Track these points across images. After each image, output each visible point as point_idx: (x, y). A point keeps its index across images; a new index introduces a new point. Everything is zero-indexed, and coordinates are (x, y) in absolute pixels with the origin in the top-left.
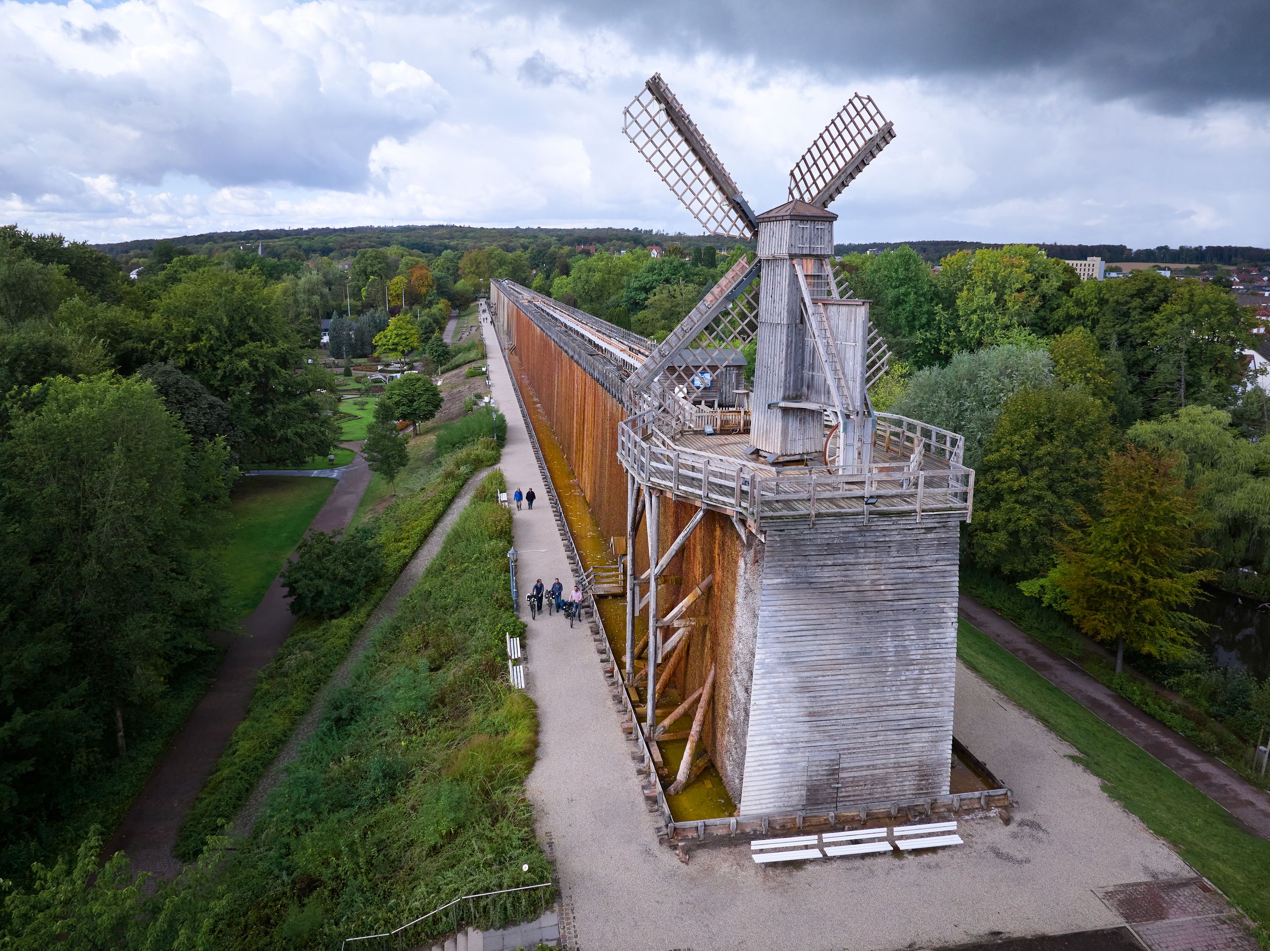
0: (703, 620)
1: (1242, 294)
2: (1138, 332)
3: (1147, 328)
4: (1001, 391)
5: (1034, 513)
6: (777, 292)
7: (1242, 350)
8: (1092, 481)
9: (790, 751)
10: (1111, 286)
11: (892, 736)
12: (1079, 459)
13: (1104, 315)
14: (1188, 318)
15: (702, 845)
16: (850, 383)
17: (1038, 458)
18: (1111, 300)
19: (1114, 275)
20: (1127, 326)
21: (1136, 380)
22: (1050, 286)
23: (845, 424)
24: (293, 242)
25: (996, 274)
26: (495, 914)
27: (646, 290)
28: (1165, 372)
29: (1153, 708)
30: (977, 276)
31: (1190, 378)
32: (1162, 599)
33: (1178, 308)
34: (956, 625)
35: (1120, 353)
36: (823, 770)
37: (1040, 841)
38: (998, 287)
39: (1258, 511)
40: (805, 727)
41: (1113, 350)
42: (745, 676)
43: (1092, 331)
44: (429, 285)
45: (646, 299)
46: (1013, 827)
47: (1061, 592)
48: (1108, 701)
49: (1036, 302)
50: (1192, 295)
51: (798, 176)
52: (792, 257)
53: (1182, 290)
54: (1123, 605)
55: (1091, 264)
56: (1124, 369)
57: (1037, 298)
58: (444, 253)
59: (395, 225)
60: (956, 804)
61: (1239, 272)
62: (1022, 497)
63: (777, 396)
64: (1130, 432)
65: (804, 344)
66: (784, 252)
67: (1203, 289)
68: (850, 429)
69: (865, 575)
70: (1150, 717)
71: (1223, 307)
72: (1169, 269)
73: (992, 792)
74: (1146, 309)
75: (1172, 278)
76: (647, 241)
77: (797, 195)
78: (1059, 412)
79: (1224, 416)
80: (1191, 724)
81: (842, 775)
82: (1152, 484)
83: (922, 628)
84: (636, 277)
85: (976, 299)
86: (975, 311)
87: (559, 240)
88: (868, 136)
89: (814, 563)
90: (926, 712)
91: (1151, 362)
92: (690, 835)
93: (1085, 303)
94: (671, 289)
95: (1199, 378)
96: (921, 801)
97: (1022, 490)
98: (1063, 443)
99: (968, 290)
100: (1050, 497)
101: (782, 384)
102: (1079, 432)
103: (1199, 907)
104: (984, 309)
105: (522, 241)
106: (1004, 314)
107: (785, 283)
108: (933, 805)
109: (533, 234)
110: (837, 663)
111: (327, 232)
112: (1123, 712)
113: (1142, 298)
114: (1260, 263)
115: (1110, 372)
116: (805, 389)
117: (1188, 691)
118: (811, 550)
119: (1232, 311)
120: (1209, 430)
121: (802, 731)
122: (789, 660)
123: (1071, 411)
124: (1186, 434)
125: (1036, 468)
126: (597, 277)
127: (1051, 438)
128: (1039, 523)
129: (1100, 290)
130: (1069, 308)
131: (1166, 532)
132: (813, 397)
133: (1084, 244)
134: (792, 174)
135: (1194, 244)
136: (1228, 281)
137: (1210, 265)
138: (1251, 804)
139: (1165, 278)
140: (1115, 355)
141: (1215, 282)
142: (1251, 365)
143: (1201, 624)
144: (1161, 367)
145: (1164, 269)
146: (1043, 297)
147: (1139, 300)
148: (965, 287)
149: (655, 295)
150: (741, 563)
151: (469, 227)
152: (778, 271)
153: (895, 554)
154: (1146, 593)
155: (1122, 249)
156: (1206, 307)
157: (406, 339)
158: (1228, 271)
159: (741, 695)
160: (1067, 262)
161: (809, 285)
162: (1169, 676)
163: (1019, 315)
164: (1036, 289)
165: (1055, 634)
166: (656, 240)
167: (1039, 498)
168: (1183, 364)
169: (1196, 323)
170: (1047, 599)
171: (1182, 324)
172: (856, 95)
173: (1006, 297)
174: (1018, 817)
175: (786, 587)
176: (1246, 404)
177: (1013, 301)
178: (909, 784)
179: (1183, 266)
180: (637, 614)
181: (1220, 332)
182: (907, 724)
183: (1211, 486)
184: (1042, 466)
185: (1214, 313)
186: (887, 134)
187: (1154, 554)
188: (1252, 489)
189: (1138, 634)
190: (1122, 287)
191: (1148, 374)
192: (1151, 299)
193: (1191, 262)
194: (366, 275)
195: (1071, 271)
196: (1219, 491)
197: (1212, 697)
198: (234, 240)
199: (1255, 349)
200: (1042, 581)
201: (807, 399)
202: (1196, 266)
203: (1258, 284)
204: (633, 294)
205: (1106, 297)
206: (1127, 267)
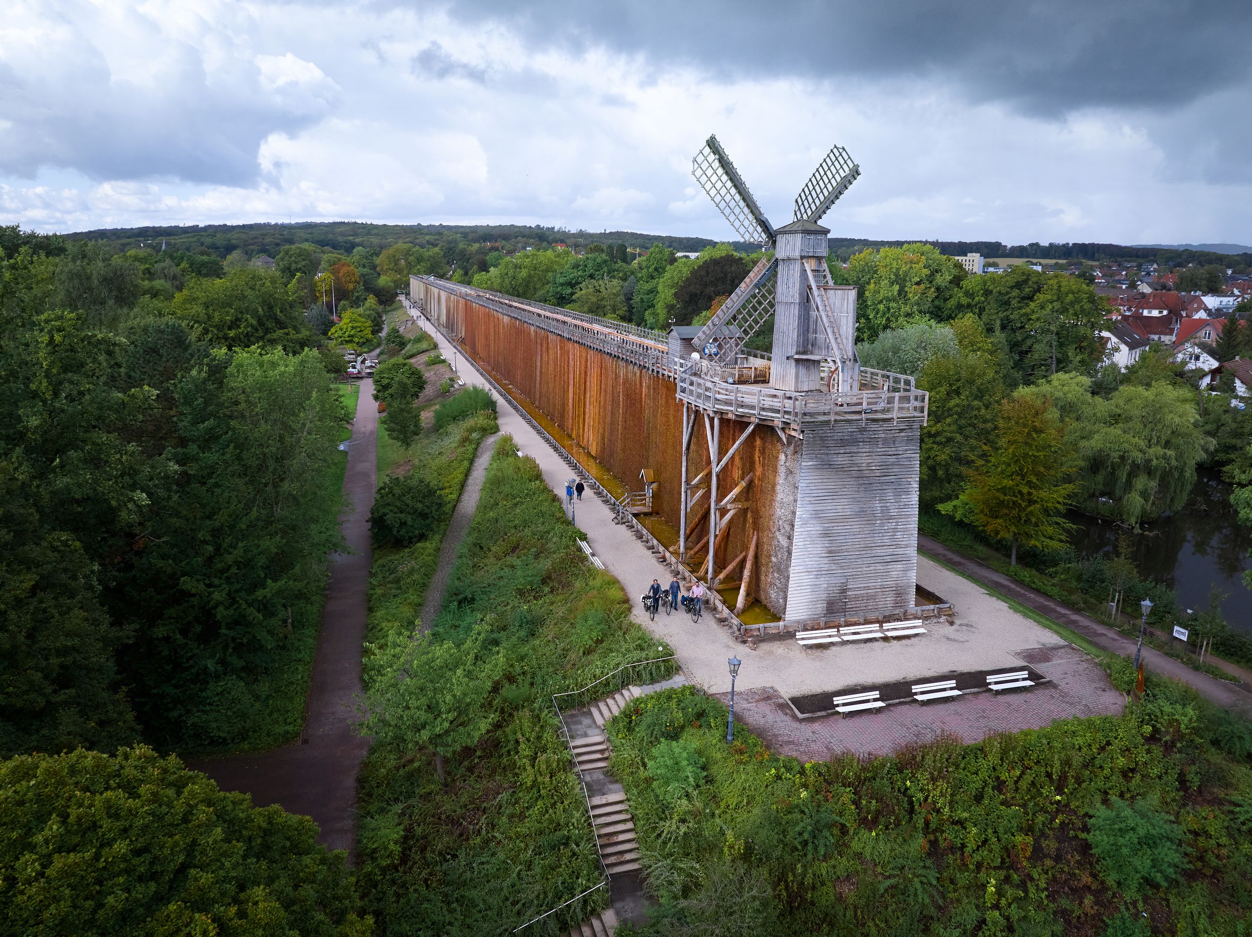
0: (747, 505)
1: (1103, 287)
2: (1017, 317)
3: (1026, 314)
4: (919, 359)
5: (948, 450)
6: (791, 281)
7: (1100, 331)
8: (989, 426)
9: (817, 577)
10: (994, 279)
11: (879, 567)
12: (979, 409)
13: (989, 303)
14: (1057, 305)
15: (763, 640)
16: (844, 341)
17: (950, 409)
18: (994, 291)
19: (991, 269)
20: (1008, 313)
21: (1017, 357)
22: (943, 279)
23: (843, 367)
24: (195, 239)
25: (898, 269)
26: (645, 676)
27: (572, 285)
28: (1040, 350)
29: (1038, 584)
30: (882, 272)
31: (1060, 356)
32: (1042, 505)
33: (1049, 297)
34: (918, 493)
35: (1003, 335)
36: (837, 590)
37: (973, 632)
38: (900, 280)
39: (1110, 449)
40: (826, 560)
41: (998, 332)
42: (788, 528)
43: (980, 318)
44: (356, 281)
45: (572, 294)
46: (954, 627)
47: (970, 508)
48: (1007, 583)
49: (932, 293)
50: (1060, 287)
51: (800, 203)
52: (802, 258)
53: (1051, 282)
54: (1015, 512)
55: (971, 259)
56: (1007, 349)
57: (933, 290)
58: (355, 251)
59: (293, 222)
60: (919, 613)
61: (1101, 267)
62: (938, 439)
63: (792, 351)
64: (1015, 394)
65: (809, 316)
66: (797, 254)
67: (1069, 281)
68: (845, 371)
69: (863, 460)
70: (1037, 591)
71: (1084, 295)
72: (1040, 264)
73: (941, 606)
74: (1023, 298)
75: (1044, 272)
76: (551, 238)
77: (799, 216)
78: (963, 374)
79: (1086, 380)
80: (1065, 593)
81: (848, 593)
82: (1033, 422)
83: (898, 495)
84: (561, 273)
85: (882, 291)
86: (881, 301)
87: (465, 237)
88: (843, 175)
89: (833, 452)
90: (900, 551)
91: (1029, 342)
92: (755, 634)
93: (973, 294)
94: (596, 284)
95: (1067, 356)
96: (897, 612)
97: (937, 434)
98: (967, 397)
99: (875, 283)
100: (959, 438)
101: (795, 343)
102: (978, 389)
103: (1070, 656)
104: (889, 300)
105: (427, 238)
106: (906, 304)
107: (797, 275)
108: (905, 613)
109: (439, 231)
110: (846, 517)
111: (224, 229)
112: (1018, 589)
113: (1020, 289)
114: (1119, 259)
115: (996, 351)
116: (810, 346)
117: (1062, 576)
118: (831, 443)
119: (1092, 299)
120: (1074, 390)
121: (824, 563)
122: (817, 515)
123: (972, 373)
124: (1058, 394)
125: (948, 417)
126: (524, 273)
127: (958, 393)
128: (951, 457)
129: (985, 283)
130: (959, 298)
131: (1045, 456)
132: (816, 351)
133: (963, 241)
134: (797, 201)
135: (1062, 241)
136: (1092, 275)
137: (1076, 260)
138: (1105, 635)
139: (1037, 272)
140: (1000, 336)
141: (1079, 276)
142: (1109, 346)
143: (1069, 525)
144: (1036, 346)
145: (1036, 264)
146: (938, 289)
147: (1017, 291)
148: (872, 281)
149: (581, 290)
150: (782, 457)
151: (371, 224)
152: (791, 267)
153: (881, 446)
154: (1031, 502)
155: (998, 245)
156: (1071, 296)
157: (361, 331)
158: (1091, 266)
159: (784, 542)
160: (957, 258)
161: (815, 276)
162: (1049, 567)
163: (918, 304)
164: (931, 282)
165: (965, 543)
166: (558, 236)
167: (949, 440)
168: (1054, 343)
169: (1064, 310)
170: (958, 517)
171: (1052, 311)
172: (835, 147)
173: (906, 289)
174: (958, 622)
175: (816, 467)
176: (1104, 376)
177: (913, 292)
178: (890, 600)
179: (1053, 261)
180: (688, 510)
181: (1082, 317)
182: (888, 559)
183: (1077, 434)
184: (952, 415)
185: (1078, 301)
186: (855, 173)
187: (1038, 474)
188: (1106, 433)
189: (1027, 534)
190: (1003, 280)
191: (1027, 352)
192: (1027, 290)
193: (1059, 258)
194: (290, 271)
195: (959, 266)
196: (1083, 438)
197: (1079, 578)
198: (129, 237)
199: (1110, 331)
200: (955, 502)
201: (811, 353)
202: (1064, 261)
203: (1117, 278)
204: (559, 289)
205: (990, 288)
206: (1003, 262)
